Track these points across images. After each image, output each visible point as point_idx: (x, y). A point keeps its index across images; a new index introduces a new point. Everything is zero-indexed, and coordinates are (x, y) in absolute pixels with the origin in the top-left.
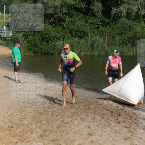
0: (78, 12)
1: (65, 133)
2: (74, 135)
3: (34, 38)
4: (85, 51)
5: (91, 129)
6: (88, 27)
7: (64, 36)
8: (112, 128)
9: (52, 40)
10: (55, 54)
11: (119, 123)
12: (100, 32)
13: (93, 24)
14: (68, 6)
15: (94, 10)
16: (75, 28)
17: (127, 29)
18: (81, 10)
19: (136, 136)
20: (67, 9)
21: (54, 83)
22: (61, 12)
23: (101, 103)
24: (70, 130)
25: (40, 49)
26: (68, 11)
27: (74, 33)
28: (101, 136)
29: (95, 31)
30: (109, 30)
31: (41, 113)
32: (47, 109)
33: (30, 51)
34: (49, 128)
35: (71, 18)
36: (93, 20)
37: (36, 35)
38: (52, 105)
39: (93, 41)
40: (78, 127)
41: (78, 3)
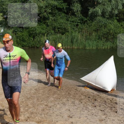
0: (60, 11)
1: (49, 115)
2: (57, 117)
3: (22, 34)
4: (66, 45)
5: (71, 112)
6: (68, 24)
7: (48, 32)
8: (89, 111)
9: (38, 35)
10: (40, 48)
11: (95, 107)
12: (79, 29)
13: (73, 22)
14: (52, 6)
15: (74, 10)
16: (57, 25)
17: (102, 26)
18: (63, 10)
19: (110, 118)
20: (50, 9)
21: (39, 73)
22: (45, 11)
23: (79, 90)
24: (53, 113)
25: (27, 43)
26: (51, 11)
27: (57, 30)
28: (80, 118)
29: (75, 28)
30: (87, 27)
31: (28, 98)
32: (33, 94)
33: (19, 45)
34: (35, 111)
35: (54, 16)
36: (73, 18)
37: (24, 31)
38: (38, 92)
39: (73, 36)
40: (60, 110)
41: (61, 4)
